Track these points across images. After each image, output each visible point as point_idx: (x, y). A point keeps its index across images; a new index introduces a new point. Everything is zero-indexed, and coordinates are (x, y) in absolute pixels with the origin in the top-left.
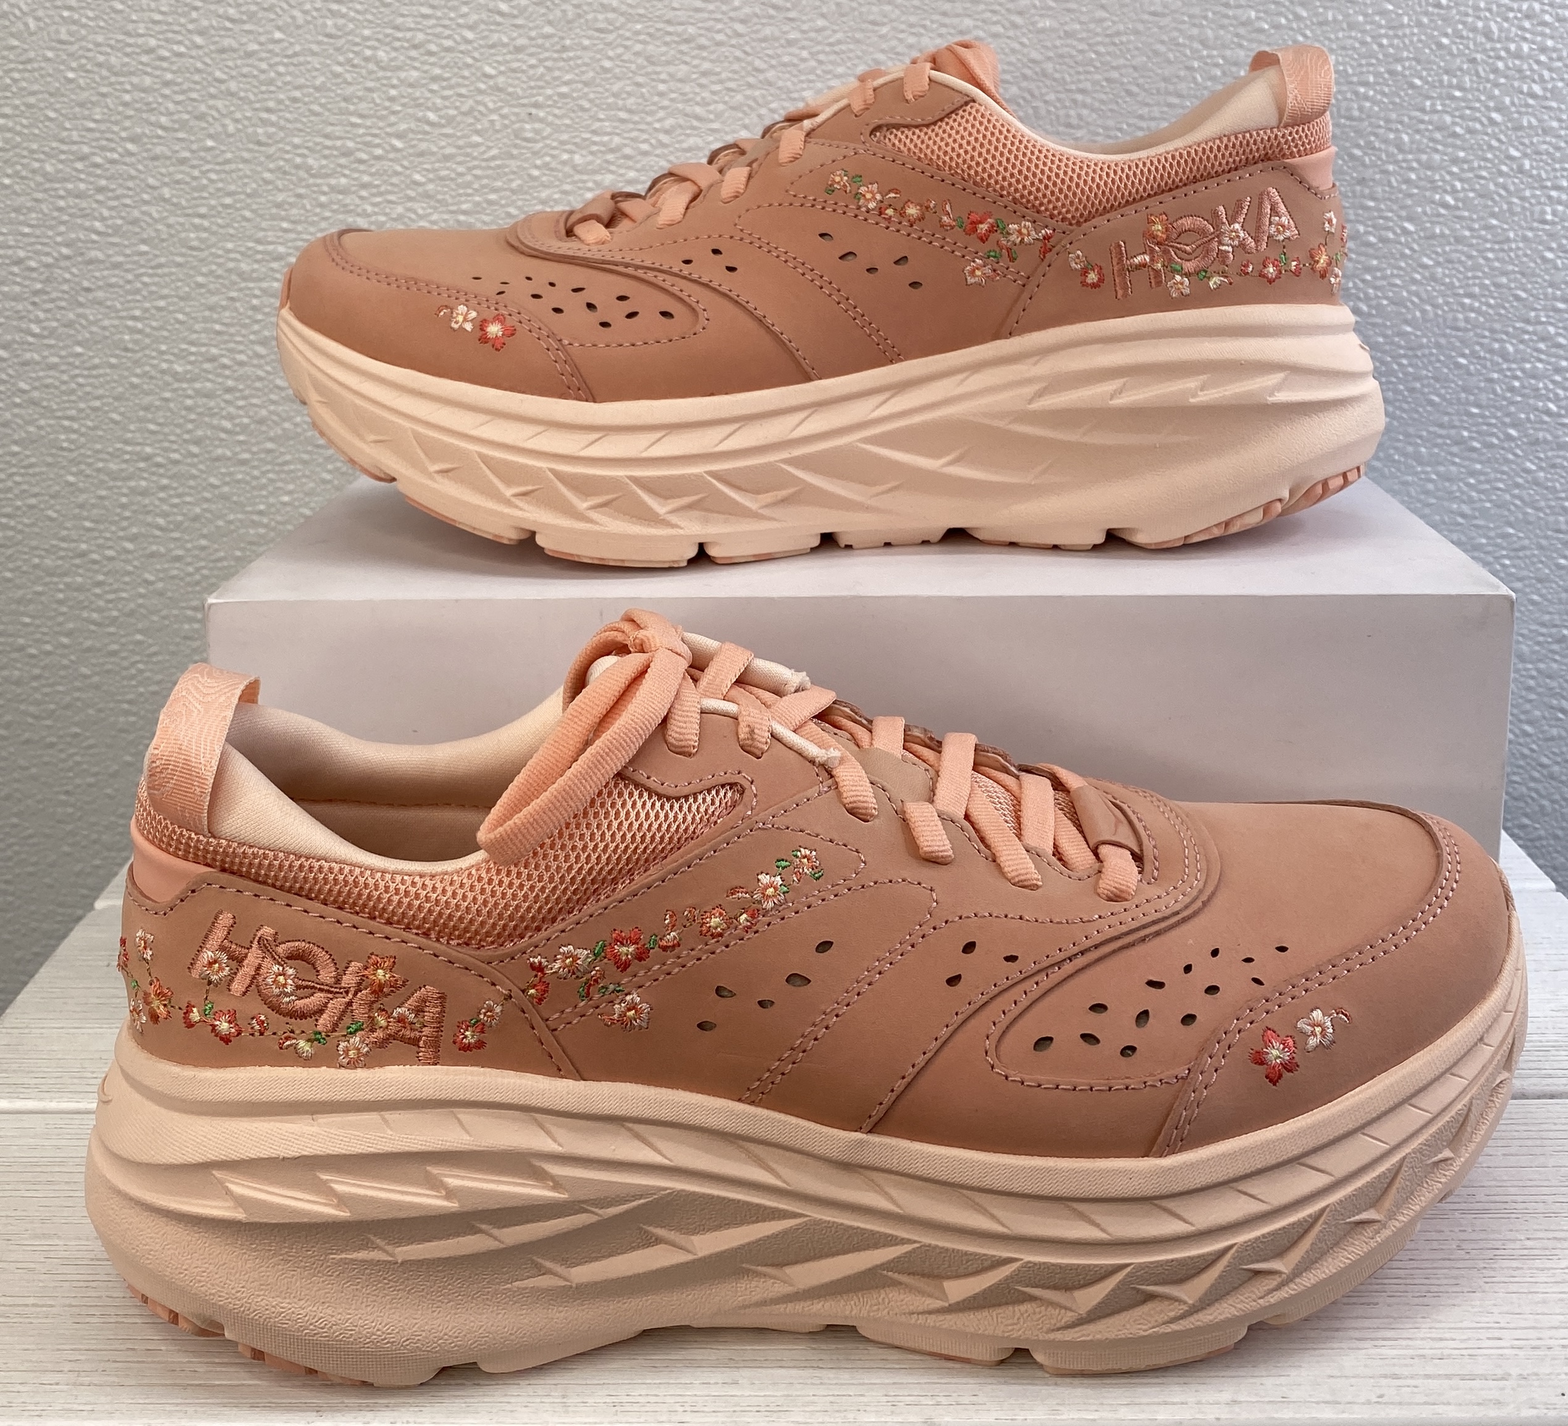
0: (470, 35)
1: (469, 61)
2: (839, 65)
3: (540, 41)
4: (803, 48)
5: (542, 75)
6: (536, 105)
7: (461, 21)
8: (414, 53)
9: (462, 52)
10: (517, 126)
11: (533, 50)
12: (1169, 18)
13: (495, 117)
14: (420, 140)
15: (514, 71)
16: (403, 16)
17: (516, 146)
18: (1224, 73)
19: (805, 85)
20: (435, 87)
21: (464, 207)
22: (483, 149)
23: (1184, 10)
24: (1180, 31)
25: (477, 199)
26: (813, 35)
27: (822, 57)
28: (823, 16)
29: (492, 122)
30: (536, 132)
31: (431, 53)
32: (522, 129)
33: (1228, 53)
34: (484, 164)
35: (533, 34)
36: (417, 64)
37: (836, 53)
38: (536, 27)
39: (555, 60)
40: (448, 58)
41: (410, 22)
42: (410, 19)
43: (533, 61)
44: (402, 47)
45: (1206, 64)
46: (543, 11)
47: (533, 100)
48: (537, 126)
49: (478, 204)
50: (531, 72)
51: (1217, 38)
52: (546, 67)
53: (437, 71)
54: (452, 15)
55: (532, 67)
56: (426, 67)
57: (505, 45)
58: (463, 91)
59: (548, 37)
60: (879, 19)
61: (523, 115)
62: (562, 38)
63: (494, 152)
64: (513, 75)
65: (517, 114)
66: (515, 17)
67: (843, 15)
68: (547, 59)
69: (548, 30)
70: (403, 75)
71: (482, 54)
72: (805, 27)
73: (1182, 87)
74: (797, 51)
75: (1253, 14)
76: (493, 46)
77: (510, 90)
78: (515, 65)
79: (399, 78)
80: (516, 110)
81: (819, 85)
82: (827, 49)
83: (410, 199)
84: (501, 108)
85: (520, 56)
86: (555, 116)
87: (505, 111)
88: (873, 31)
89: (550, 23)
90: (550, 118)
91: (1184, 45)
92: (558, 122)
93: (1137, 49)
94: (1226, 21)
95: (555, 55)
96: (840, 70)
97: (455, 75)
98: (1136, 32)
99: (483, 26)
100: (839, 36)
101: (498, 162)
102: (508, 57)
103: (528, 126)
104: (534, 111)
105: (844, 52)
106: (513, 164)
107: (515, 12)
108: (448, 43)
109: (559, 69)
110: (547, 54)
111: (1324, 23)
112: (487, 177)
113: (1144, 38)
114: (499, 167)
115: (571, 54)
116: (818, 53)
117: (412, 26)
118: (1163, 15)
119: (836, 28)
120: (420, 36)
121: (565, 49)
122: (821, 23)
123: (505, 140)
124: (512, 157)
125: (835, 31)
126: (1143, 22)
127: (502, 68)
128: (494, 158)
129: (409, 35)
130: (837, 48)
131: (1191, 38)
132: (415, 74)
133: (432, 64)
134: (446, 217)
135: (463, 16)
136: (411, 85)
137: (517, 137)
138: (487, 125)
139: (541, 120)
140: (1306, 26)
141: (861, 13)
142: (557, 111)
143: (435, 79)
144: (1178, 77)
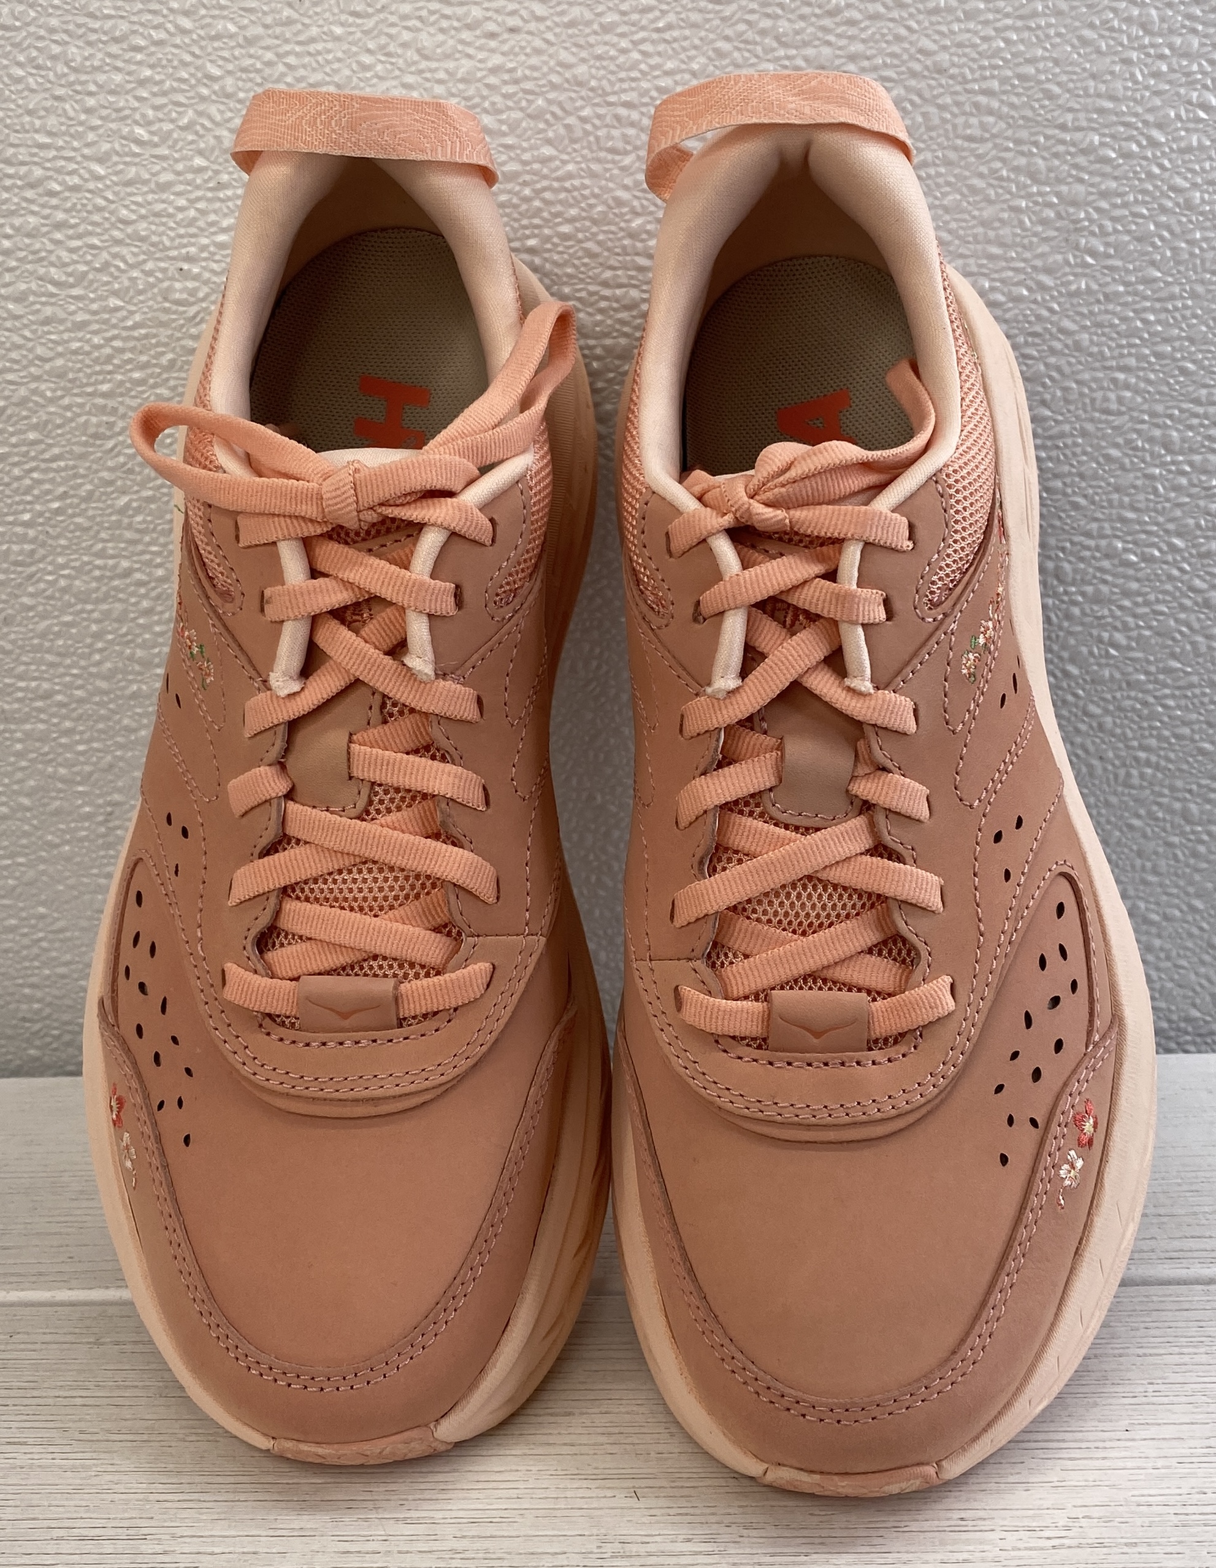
0: (101, 170)
1: (101, 202)
2: (571, 206)
3: (190, 176)
4: (525, 184)
5: (195, 219)
6: (188, 259)
7: (86, 151)
8: (29, 194)
9: (89, 191)
10: (166, 284)
11: (180, 188)
12: (990, 145)
13: (135, 274)
14: (43, 304)
15: (157, 215)
16: (12, 145)
17: (166, 311)
18: (1059, 216)
19: (527, 232)
20: (58, 236)
21: (105, 387)
22: (125, 313)
23: (1009, 133)
24: (1003, 160)
25: (119, 377)
26: (536, 166)
27: (548, 195)
28: (549, 142)
29: (133, 280)
30: (193, 292)
31: (52, 194)
32: (170, 289)
33: (1064, 189)
34: (124, 334)
35: (180, 167)
36: (36, 208)
37: (567, 190)
38: (184, 159)
39: (209, 200)
40: (74, 197)
41: (23, 154)
42: (22, 150)
43: (182, 202)
44: (14, 186)
45: (1036, 203)
46: (190, 137)
47: (184, 251)
48: (190, 284)
49: (121, 383)
50: (180, 216)
51: (1050, 170)
52: (197, 209)
53: (60, 216)
54: (76, 144)
55: (181, 209)
56: (47, 211)
57: (145, 182)
58: (96, 241)
59: (200, 170)
60: (620, 145)
61: (172, 271)
62: (217, 172)
63: (138, 317)
64: (157, 220)
65: (164, 270)
66: (156, 145)
67: (574, 141)
68: (198, 199)
69: (199, 161)
70: (17, 222)
71: (116, 194)
72: (526, 156)
73: (1005, 232)
74: (517, 188)
75: (1096, 139)
76: (129, 183)
77: (155, 239)
78: (159, 207)
79: (12, 226)
80: (162, 265)
81: (547, 231)
82: (556, 184)
83: (37, 379)
84: (144, 261)
85: (164, 196)
86: (213, 272)
87: (149, 266)
88: (614, 162)
89: (201, 153)
90: (206, 275)
91: (1008, 179)
92: (215, 279)
93: (948, 184)
94: (1061, 148)
95: (210, 195)
96: (573, 212)
97: (83, 220)
98: (948, 163)
99: (115, 158)
100: (570, 167)
101: (143, 331)
102: (150, 197)
103: (178, 285)
104: (186, 267)
105: (575, 189)
106: (164, 333)
107: (156, 139)
108: (75, 180)
109: (215, 212)
110: (200, 193)
111: (1189, 149)
112: (132, 350)
113: (957, 171)
114: (146, 336)
115: (229, 193)
116: (544, 189)
117: (28, 159)
118: (982, 140)
119: (565, 157)
120: (38, 172)
121: (221, 186)
122: (547, 151)
123: (151, 303)
124: (162, 324)
125: (564, 162)
126: (956, 149)
127: (143, 211)
128: (136, 326)
129: (23, 170)
130: (567, 184)
131: (1016, 169)
132: (32, 220)
133: (55, 208)
134: (79, 400)
135: (88, 145)
136: (28, 235)
137: (166, 299)
138: (126, 283)
139: (196, 278)
140: (1164, 153)
141: (597, 139)
142: (215, 266)
143: (59, 226)
144: (1001, 220)
